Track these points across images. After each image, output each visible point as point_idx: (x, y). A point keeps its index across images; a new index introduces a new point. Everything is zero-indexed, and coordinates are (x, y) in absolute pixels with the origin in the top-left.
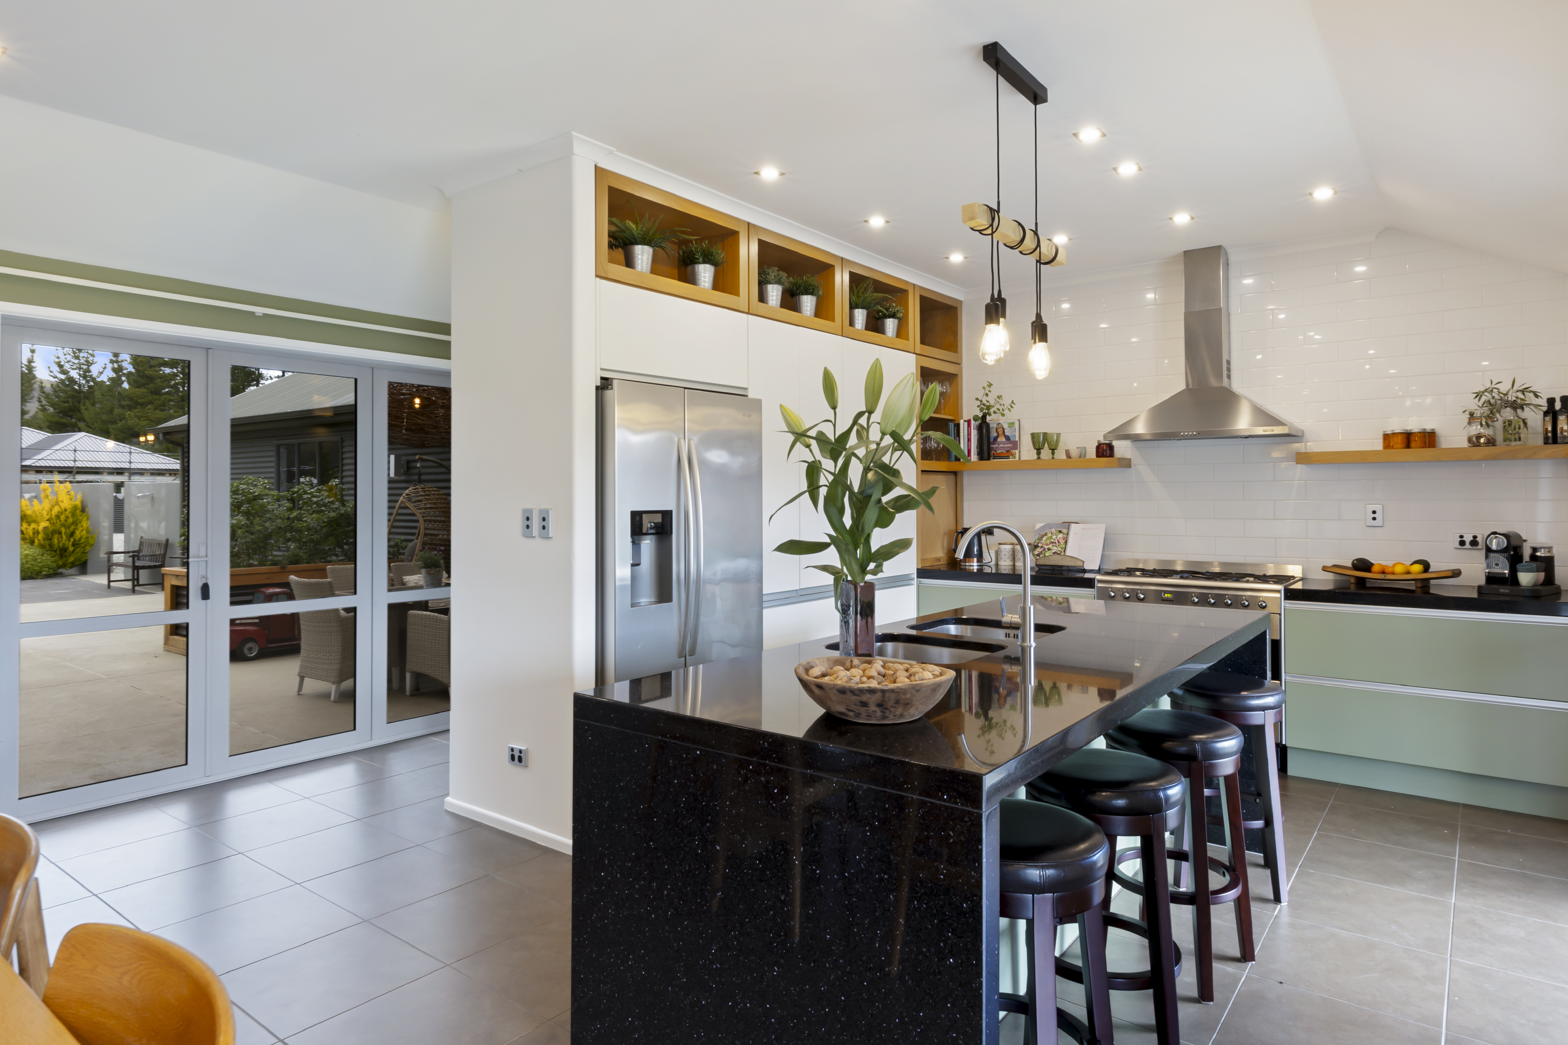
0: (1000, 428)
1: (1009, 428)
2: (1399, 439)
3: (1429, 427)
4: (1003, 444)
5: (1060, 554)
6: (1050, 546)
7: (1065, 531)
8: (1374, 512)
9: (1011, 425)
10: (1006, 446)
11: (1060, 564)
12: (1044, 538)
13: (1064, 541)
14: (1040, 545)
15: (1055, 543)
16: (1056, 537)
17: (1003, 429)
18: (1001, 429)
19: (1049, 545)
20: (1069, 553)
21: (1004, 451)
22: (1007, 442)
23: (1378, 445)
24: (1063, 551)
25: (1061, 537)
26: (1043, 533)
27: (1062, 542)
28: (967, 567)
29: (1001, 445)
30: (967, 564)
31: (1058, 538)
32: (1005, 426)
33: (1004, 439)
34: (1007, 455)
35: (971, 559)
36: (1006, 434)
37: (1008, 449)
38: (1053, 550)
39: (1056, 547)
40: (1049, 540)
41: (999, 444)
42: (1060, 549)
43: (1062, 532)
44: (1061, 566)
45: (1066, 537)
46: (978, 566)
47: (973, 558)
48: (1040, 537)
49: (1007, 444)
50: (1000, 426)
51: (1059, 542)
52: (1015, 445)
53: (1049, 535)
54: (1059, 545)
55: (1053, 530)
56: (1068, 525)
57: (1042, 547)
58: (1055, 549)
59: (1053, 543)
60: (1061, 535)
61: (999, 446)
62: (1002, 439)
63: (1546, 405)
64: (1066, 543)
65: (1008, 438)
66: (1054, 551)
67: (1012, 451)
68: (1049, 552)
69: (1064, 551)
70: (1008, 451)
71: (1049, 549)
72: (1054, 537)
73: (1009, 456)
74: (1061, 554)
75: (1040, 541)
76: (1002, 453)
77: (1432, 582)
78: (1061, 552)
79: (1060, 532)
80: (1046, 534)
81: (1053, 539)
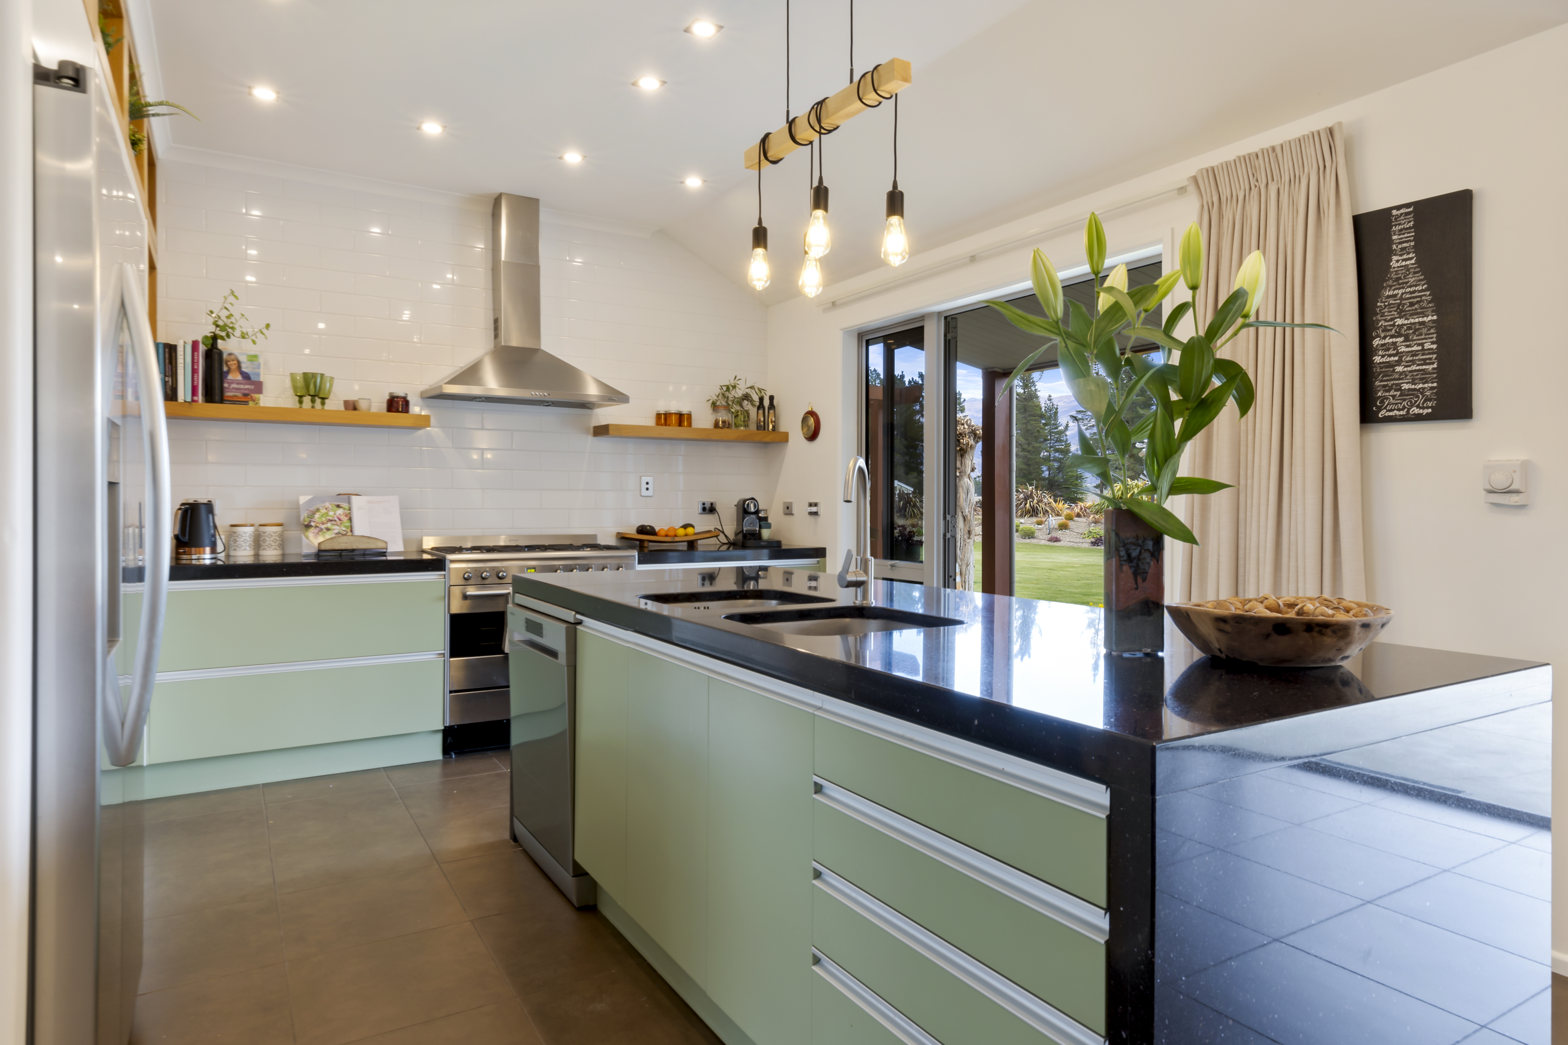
0: (233, 360)
1: (249, 363)
2: (674, 419)
3: (685, 410)
4: (238, 384)
5: (345, 535)
6: (329, 525)
7: (345, 505)
8: (647, 483)
9: (253, 358)
10: (242, 387)
11: (349, 547)
12: (317, 516)
13: (347, 518)
14: (312, 524)
15: (335, 521)
16: (335, 514)
17: (239, 363)
18: (235, 362)
19: (327, 523)
20: (357, 531)
21: (239, 395)
22: (244, 382)
23: (651, 422)
24: (349, 530)
25: (341, 513)
26: (313, 508)
27: (345, 519)
28: (194, 562)
29: (234, 386)
30: (194, 557)
31: (337, 514)
32: (243, 359)
33: (239, 377)
34: (245, 399)
35: (202, 549)
36: (244, 370)
37: (247, 392)
38: (334, 529)
39: (338, 526)
40: (325, 518)
41: (230, 383)
42: (344, 529)
43: (341, 507)
44: (353, 550)
45: (350, 513)
46: (212, 559)
47: (204, 546)
48: (310, 514)
49: (244, 384)
50: (232, 357)
51: (340, 520)
52: (259, 387)
53: (324, 511)
54: (341, 523)
55: (327, 504)
56: (347, 496)
57: (316, 527)
58: (337, 529)
59: (331, 521)
60: (340, 512)
61: (229, 386)
62: (234, 376)
63: (758, 401)
64: (350, 519)
65: (246, 376)
66: (336, 531)
67: (253, 395)
68: (329, 532)
69: (351, 531)
70: (246, 395)
71: (328, 529)
72: (331, 513)
73: (247, 402)
74: (348, 534)
75: (312, 518)
76: (235, 396)
77: (700, 542)
78: (347, 532)
79: (338, 506)
80: (318, 510)
81: (330, 516)
